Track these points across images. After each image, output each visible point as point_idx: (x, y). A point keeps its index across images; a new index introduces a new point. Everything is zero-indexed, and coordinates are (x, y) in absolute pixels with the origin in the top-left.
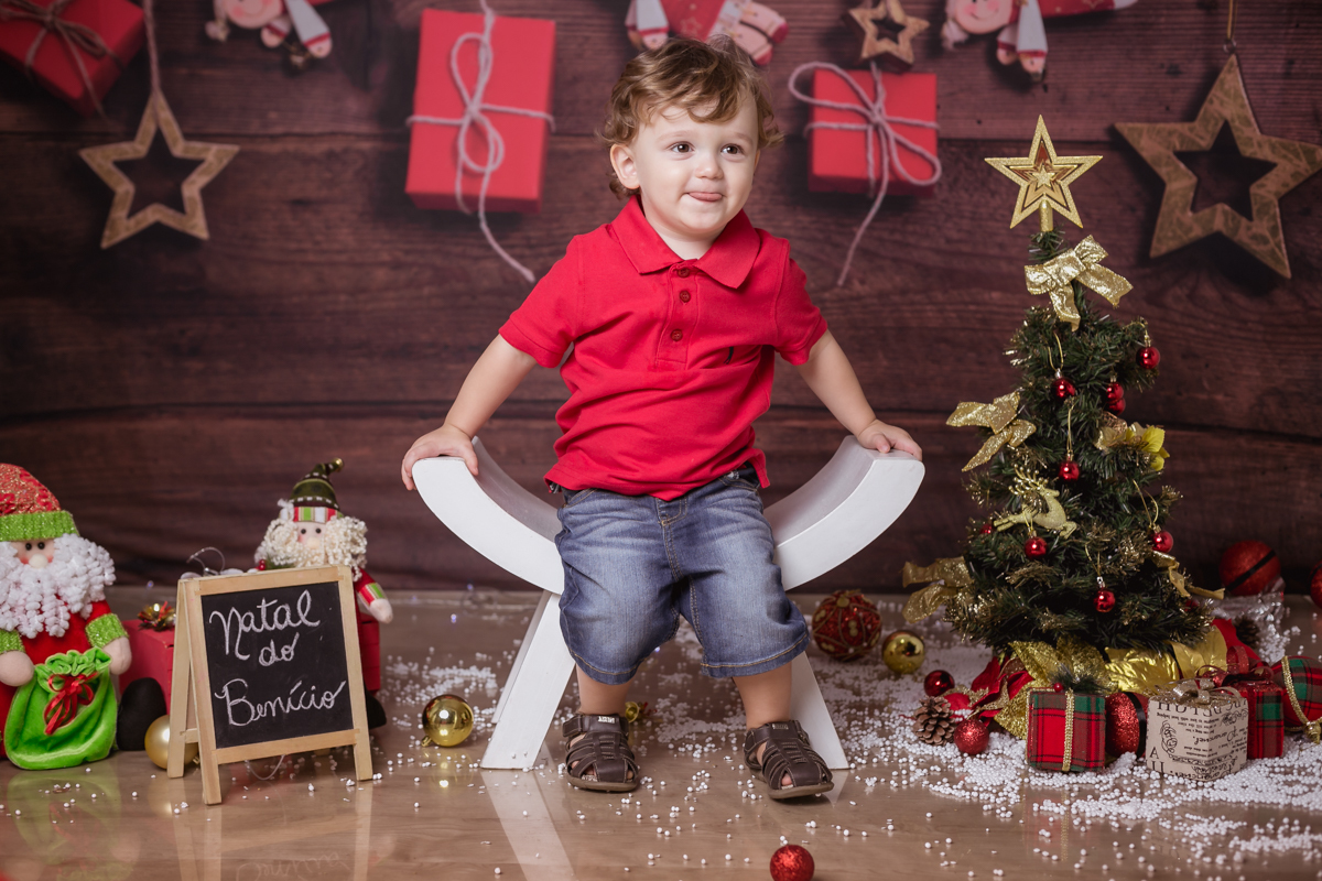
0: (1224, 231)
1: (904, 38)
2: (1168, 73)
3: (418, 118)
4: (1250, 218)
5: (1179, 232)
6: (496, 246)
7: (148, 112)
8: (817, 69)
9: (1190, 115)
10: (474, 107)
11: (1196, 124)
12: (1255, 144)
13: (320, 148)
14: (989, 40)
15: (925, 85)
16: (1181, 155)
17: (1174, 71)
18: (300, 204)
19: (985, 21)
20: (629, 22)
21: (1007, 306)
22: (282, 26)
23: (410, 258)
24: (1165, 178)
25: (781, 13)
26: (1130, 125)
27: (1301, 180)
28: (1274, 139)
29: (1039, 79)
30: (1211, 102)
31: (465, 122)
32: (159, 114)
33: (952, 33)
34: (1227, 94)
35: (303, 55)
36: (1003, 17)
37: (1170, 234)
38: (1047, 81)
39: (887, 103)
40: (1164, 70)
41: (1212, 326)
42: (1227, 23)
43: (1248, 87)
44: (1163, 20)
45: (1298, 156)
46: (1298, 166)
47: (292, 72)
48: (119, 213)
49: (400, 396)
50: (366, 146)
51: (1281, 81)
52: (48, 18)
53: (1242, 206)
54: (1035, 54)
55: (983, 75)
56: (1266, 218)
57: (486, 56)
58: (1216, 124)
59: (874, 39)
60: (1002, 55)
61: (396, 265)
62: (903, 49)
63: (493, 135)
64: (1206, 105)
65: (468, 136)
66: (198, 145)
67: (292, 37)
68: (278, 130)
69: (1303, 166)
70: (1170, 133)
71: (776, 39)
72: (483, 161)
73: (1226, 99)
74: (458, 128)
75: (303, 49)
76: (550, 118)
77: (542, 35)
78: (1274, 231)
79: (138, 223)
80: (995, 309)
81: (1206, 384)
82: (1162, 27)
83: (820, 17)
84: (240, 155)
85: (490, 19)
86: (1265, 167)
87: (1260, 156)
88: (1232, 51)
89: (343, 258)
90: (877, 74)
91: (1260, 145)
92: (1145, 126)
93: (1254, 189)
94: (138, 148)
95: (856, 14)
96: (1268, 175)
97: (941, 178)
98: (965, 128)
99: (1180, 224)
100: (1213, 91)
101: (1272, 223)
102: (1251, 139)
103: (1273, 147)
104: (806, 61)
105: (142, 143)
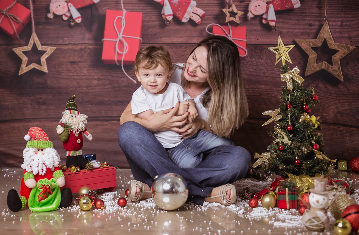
0: (325, 69)
1: (237, 16)
2: (308, 26)
3: (105, 39)
4: (332, 65)
5: (313, 69)
6: (126, 74)
7: (32, 38)
8: (213, 25)
9: (315, 37)
10: (120, 36)
11: (317, 39)
12: (333, 45)
13: (78, 47)
14: (260, 17)
15: (243, 29)
16: (313, 48)
17: (311, 25)
18: (73, 63)
19: (259, 12)
20: (162, 13)
21: (266, 89)
22: (68, 15)
23: (103, 78)
24: (309, 54)
25: (203, 10)
26: (299, 40)
27: (346, 55)
28: (338, 44)
29: (274, 27)
30: (321, 34)
31: (118, 40)
32: (34, 38)
33: (250, 15)
34: (325, 31)
35: (74, 22)
36: (264, 11)
37: (310, 70)
38: (276, 28)
39: (232, 34)
40: (308, 25)
41: (322, 95)
42: (325, 12)
43: (331, 29)
44: (307, 11)
45: (345, 48)
46: (345, 51)
47: (71, 27)
48: (23, 66)
49: (100, 115)
50: (91, 47)
51: (340, 28)
52: (5, 13)
53: (330, 62)
54: (273, 21)
55: (259, 27)
56: (337, 65)
57: (123, 22)
58: (322, 40)
59: (229, 17)
60: (264, 21)
61: (99, 79)
62: (237, 20)
63: (125, 44)
64: (319, 34)
65: (118, 44)
66: (45, 47)
67: (71, 17)
68: (67, 42)
69: (346, 51)
70: (310, 42)
71: (202, 17)
72: (123, 51)
73: (325, 33)
74: (116, 42)
75: (74, 20)
76: (141, 39)
77: (139, 16)
78: (339, 68)
79: (29, 68)
80: (263, 90)
81: (321, 111)
82: (307, 13)
83: (214, 11)
84: (56, 49)
85: (124, 12)
86: (336, 51)
87: (334, 48)
88: (326, 19)
89: (84, 77)
90: (230, 27)
91: (334, 45)
92: (303, 40)
93: (333, 57)
94: (29, 48)
95: (224, 10)
96: (337, 54)
97: (247, 55)
98: (254, 41)
99: (313, 67)
100: (321, 31)
101: (338, 67)
102: (332, 44)
103: (338, 46)
104: (211, 23)
105: (30, 46)
